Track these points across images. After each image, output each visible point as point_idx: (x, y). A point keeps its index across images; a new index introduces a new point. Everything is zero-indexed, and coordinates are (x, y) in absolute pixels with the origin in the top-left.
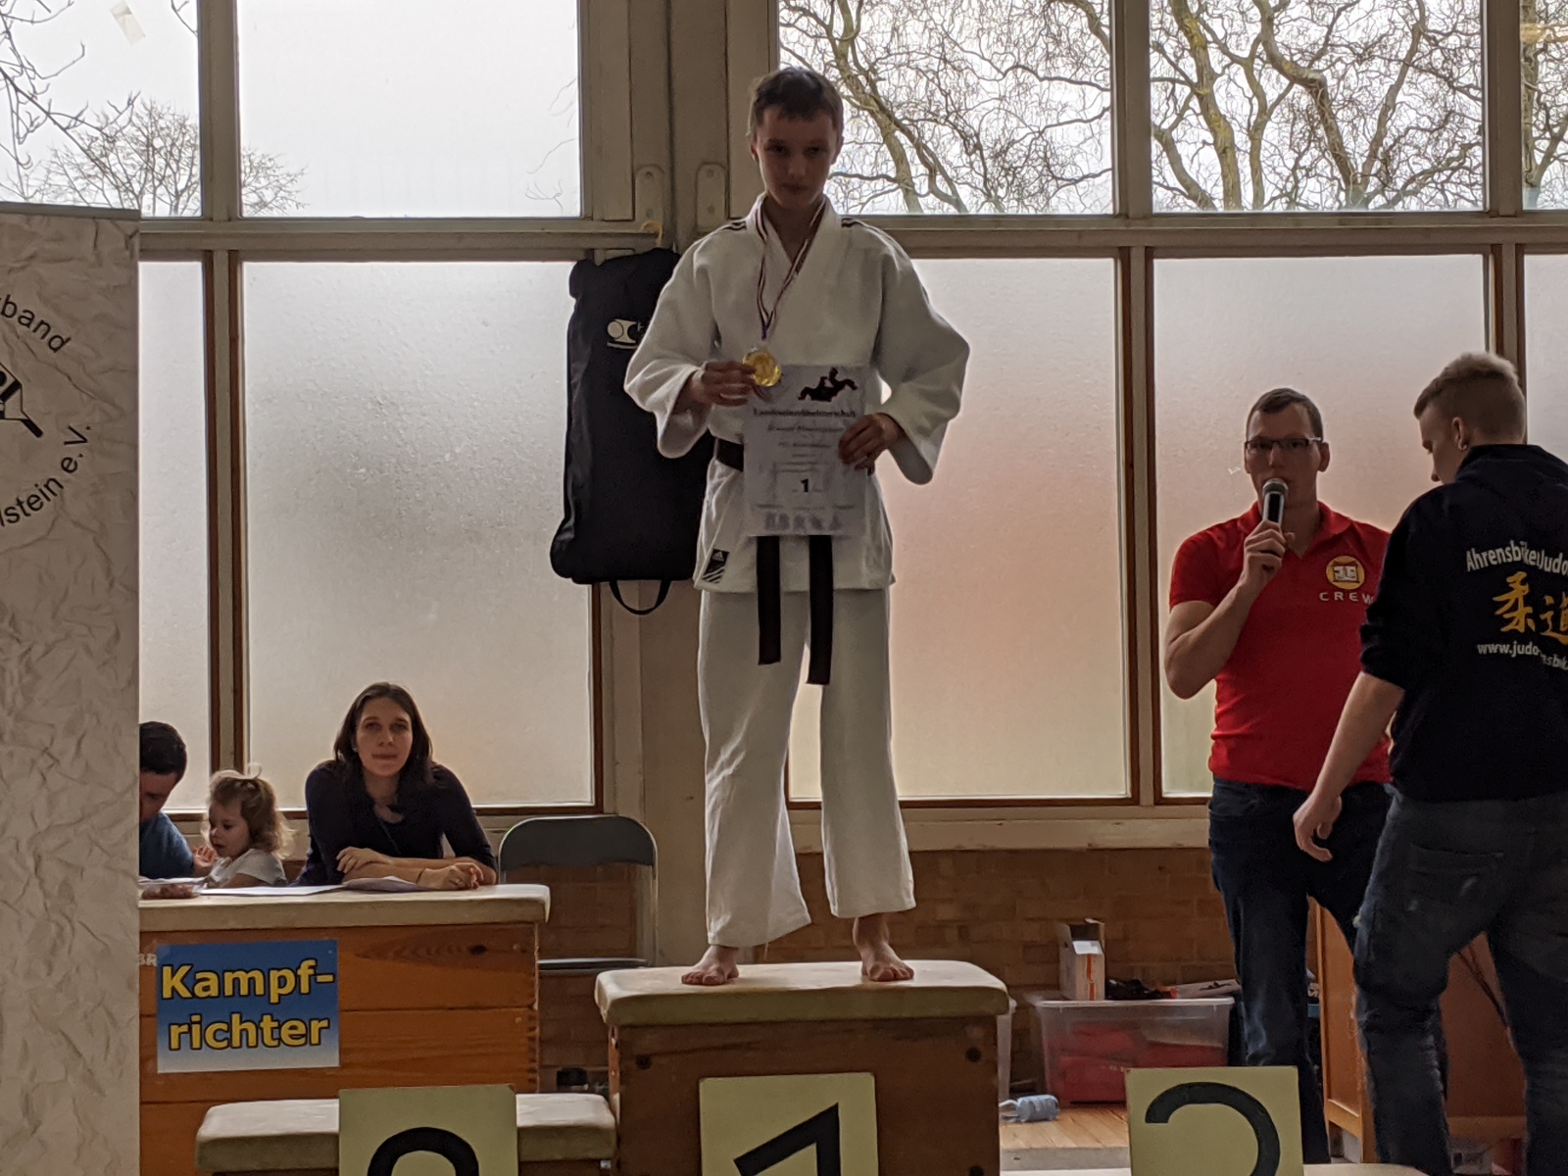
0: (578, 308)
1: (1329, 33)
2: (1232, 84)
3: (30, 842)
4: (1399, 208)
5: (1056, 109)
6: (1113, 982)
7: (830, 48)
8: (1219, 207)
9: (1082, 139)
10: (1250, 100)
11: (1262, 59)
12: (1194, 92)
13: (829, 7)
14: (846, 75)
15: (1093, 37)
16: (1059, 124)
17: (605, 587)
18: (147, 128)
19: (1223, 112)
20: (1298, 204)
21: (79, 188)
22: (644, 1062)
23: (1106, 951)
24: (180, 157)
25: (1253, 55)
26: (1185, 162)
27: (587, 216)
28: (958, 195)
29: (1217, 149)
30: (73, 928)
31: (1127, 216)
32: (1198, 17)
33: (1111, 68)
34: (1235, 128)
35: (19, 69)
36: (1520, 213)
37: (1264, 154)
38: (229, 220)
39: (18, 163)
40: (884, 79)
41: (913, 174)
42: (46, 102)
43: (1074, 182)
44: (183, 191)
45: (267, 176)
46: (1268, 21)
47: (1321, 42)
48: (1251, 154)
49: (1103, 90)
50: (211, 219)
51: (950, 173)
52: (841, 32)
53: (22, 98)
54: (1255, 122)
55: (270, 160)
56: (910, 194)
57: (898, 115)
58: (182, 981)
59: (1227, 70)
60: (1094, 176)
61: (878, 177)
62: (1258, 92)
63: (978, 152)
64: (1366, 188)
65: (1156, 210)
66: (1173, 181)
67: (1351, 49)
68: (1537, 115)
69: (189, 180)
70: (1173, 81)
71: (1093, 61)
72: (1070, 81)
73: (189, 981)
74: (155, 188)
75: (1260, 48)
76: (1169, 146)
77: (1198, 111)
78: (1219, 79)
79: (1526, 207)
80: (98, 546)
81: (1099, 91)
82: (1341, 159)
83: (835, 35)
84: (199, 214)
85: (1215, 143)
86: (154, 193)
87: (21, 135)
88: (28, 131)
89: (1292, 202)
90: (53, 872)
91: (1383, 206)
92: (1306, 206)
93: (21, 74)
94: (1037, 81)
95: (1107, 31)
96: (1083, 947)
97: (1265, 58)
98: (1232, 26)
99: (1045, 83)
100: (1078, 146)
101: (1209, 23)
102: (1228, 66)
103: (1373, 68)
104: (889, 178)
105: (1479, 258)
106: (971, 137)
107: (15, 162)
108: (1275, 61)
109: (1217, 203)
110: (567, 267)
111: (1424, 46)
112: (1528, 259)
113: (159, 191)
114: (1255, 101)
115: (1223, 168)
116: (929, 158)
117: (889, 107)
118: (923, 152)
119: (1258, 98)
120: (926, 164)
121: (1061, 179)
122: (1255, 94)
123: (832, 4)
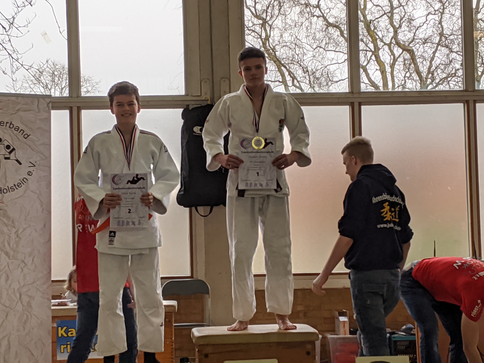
0: (184, 123)
1: (414, 35)
2: (384, 51)
3: (18, 289)
4: (437, 89)
5: (330, 60)
6: (352, 329)
7: (261, 42)
8: (381, 89)
10: (390, 56)
11: (394, 44)
12: (373, 54)
13: (260, 30)
14: (266, 50)
15: (342, 37)
16: (331, 64)
17: (193, 209)
18: (52, 69)
19: (382, 60)
20: (406, 88)
21: (32, 87)
22: (206, 356)
23: (349, 319)
24: (63, 77)
25: (391, 43)
26: (371, 75)
27: (187, 95)
28: (301, 86)
29: (380, 71)
30: (31, 316)
31: (353, 93)
32: (374, 31)
33: (347, 47)
34: (386, 65)
35: (13, 51)
36: (474, 91)
37: (395, 73)
38: (77, 97)
39: (13, 80)
40: (278, 51)
41: (287, 80)
42: (22, 61)
43: (337, 82)
44: (64, 88)
45: (89, 83)
46: (396, 32)
47: (412, 38)
48: (391, 73)
49: (345, 54)
50: (72, 97)
51: (299, 79)
52: (264, 37)
53: (14, 60)
54: (392, 63)
55: (90, 78)
56: (286, 86)
57: (283, 62)
58: (64, 331)
59: (383, 48)
60: (343, 80)
61: (277, 81)
63: (307, 73)
64: (427, 82)
65: (361, 91)
66: (367, 81)
67: (421, 40)
68: (479, 60)
69: (66, 84)
70: (366, 51)
71: (342, 45)
72: (335, 51)
73: (66, 332)
74: (55, 87)
75: (393, 40)
76: (365, 71)
77: (374, 59)
78: (381, 50)
79: (476, 88)
80: (39, 198)
81: (343, 54)
82: (419, 73)
83: (262, 38)
84: (68, 95)
85: (380, 69)
86: (55, 88)
87: (14, 72)
88: (16, 70)
89: (404, 87)
90: (25, 299)
91: (432, 88)
92: (408, 89)
93: (14, 53)
94: (325, 51)
95: (346, 36)
96: (342, 319)
98: (384, 34)
99: (327, 52)
101: (377, 33)
102: (383, 46)
103: (428, 45)
104: (279, 82)
105: (462, 104)
106: (305, 68)
107: (12, 80)
108: (398, 44)
109: (381, 88)
110: (181, 110)
111: (443, 39)
112: (477, 105)
113: (56, 88)
114: (392, 57)
115: (382, 77)
116: (292, 75)
117: (280, 60)
118: (290, 73)
119: (393, 55)
120: (291, 77)
121: (332, 81)
122: (392, 54)
123: (261, 28)
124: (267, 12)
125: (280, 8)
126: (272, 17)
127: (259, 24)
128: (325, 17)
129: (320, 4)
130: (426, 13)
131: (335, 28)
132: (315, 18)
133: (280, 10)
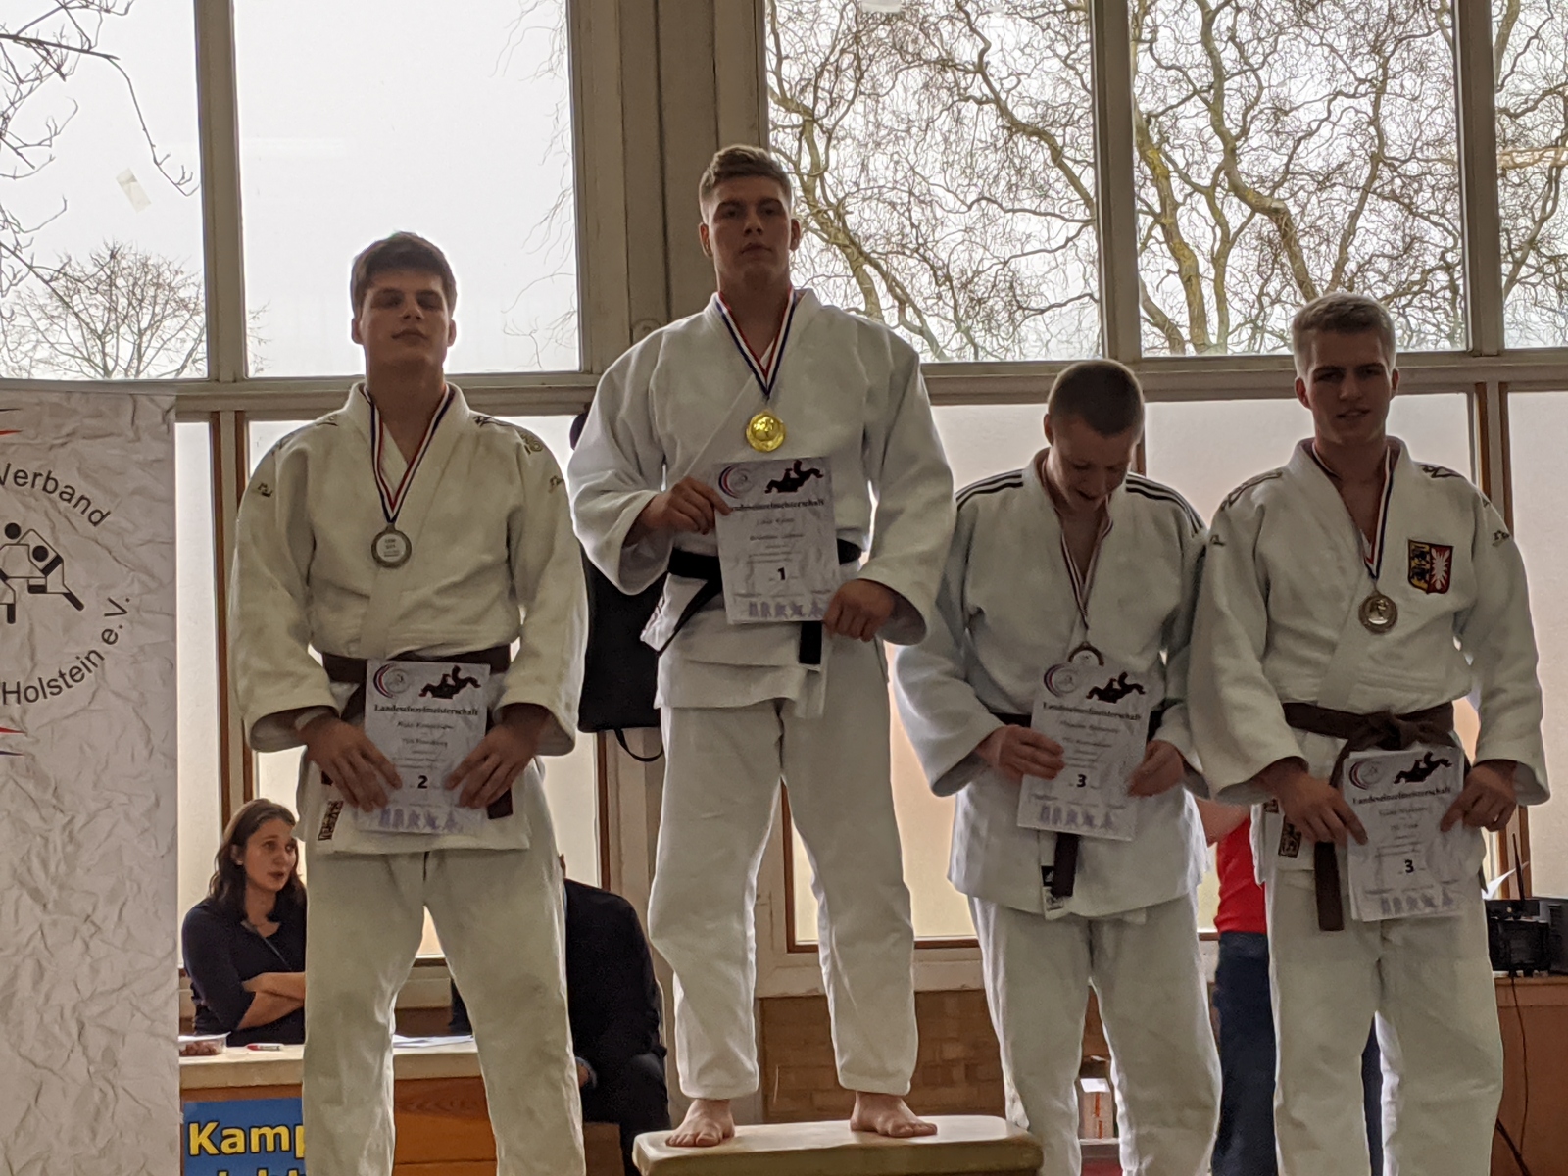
1: (1290, 160)
2: (1194, 213)
3: (74, 1009)
5: (1020, 240)
9: (1046, 269)
10: (1213, 229)
11: (1223, 188)
12: (1157, 221)
13: (796, 144)
14: (816, 210)
15: (1058, 169)
16: (1024, 254)
19: (1186, 241)
25: (1215, 184)
26: (1151, 291)
28: (927, 327)
29: (1181, 278)
30: (115, 1095)
32: (1160, 149)
34: (1200, 259)
37: (1230, 281)
40: (851, 212)
42: (30, 256)
43: (1042, 311)
46: (1231, 154)
47: (1281, 170)
48: (1215, 281)
51: (920, 305)
52: (809, 167)
54: (1219, 251)
57: (867, 249)
59: (1188, 201)
60: (1061, 305)
62: (1221, 221)
63: (947, 283)
67: (1312, 176)
71: (1058, 193)
72: (1034, 212)
75: (1222, 177)
77: (1162, 239)
78: (1181, 208)
81: (1063, 222)
82: (1306, 285)
83: (803, 171)
84: (205, 376)
85: (1179, 272)
89: (1256, 327)
90: (96, 1039)
94: (1002, 213)
97: (1227, 186)
98: (1193, 154)
99: (1009, 215)
100: (1043, 277)
101: (1170, 153)
102: (1190, 195)
106: (940, 268)
108: (1238, 190)
109: (1185, 333)
111: (1386, 174)
114: (1218, 231)
115: (1187, 297)
116: (898, 290)
117: (857, 240)
118: (893, 286)
119: (1221, 226)
120: (895, 297)
121: (1027, 308)
122: (1218, 223)
123: (800, 140)
124: (816, 88)
125: (858, 76)
126: (833, 103)
127: (793, 127)
128: (1002, 104)
129: (985, 59)
130: (1328, 90)
131: (1035, 139)
132: (973, 106)
133: (858, 82)
